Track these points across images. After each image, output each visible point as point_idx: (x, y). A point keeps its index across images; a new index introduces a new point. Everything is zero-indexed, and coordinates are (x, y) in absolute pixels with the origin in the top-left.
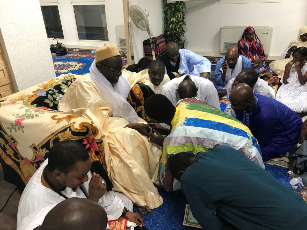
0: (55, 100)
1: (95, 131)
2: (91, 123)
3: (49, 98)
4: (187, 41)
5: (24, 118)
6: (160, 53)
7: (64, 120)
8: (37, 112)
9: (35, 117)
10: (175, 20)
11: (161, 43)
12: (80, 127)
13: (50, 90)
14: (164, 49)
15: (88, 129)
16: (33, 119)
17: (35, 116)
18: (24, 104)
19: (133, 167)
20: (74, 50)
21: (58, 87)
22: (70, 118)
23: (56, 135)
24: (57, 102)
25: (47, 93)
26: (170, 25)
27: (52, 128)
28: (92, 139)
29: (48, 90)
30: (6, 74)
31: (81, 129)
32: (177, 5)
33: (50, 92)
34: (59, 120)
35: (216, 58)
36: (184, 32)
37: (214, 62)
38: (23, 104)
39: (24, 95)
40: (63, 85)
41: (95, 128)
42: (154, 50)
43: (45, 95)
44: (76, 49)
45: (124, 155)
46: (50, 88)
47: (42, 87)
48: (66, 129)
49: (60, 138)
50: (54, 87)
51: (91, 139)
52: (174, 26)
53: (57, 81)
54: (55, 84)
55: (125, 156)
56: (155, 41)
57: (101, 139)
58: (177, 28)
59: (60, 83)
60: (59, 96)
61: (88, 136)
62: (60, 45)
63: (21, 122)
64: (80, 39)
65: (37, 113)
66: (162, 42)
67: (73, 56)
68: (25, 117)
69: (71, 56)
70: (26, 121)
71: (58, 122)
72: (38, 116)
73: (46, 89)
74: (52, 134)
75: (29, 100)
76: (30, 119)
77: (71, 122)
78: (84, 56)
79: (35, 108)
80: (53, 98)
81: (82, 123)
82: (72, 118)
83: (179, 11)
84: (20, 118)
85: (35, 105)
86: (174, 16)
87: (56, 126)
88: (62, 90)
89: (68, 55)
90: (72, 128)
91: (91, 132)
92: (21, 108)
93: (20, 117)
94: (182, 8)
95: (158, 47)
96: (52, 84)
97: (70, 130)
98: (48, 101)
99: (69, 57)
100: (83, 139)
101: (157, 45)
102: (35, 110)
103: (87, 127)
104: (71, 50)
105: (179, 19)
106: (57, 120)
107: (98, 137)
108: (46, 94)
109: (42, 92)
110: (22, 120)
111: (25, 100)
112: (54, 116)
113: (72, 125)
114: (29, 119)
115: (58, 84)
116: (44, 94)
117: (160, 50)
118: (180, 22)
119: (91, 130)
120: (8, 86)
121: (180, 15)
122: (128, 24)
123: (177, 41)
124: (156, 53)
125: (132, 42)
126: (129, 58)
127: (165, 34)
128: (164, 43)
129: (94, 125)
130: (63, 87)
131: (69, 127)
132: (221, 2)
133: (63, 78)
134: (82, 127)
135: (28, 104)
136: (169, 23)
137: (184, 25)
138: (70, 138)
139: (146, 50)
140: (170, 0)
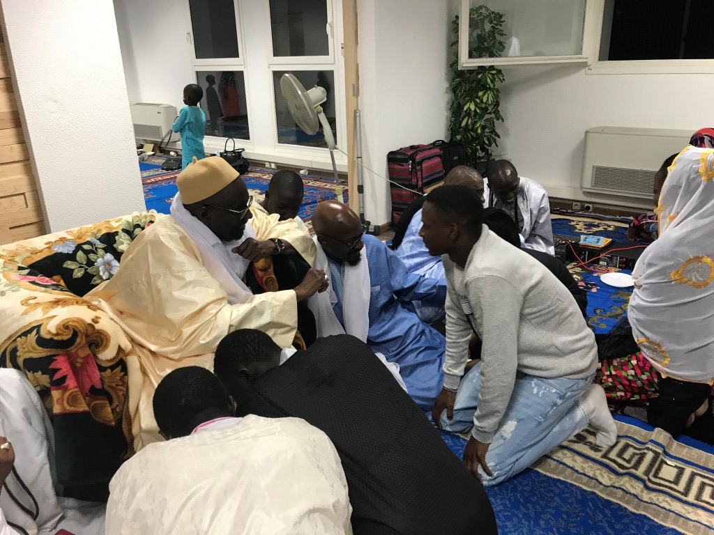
0: (90, 263)
1: (98, 341)
2: (90, 322)
3: (77, 259)
6: (424, 181)
7: (40, 309)
10: (473, 107)
11: (429, 158)
12: (57, 328)
13: (88, 243)
14: (436, 173)
15: (75, 334)
20: (267, 166)
21: (109, 240)
22: (55, 306)
23: (14, 341)
24: (94, 270)
25: (79, 247)
26: (463, 120)
27: (12, 324)
28: (83, 358)
29: (83, 241)
30: (31, 204)
31: (57, 334)
32: (480, 73)
33: (86, 247)
34: (31, 308)
35: (574, 203)
36: (499, 137)
39: (25, 248)
40: (122, 234)
43: (71, 252)
44: (270, 162)
46: (89, 239)
47: (73, 235)
48: (30, 331)
49: (18, 348)
50: (99, 237)
51: (80, 357)
52: (472, 122)
53: (115, 225)
54: (104, 232)
56: (412, 155)
57: (114, 358)
58: (478, 128)
59: (120, 230)
60: (103, 257)
61: (73, 349)
62: (239, 152)
64: (280, 141)
67: (260, 178)
69: (253, 178)
72: (4, 295)
73: (79, 238)
74: (9, 338)
75: (28, 259)
77: (47, 316)
80: (88, 260)
82: (59, 305)
83: (485, 88)
85: (27, 271)
86: (470, 101)
87: (20, 320)
88: (115, 245)
89: (251, 175)
90: (42, 329)
94: (491, 81)
95: (418, 168)
96: (97, 230)
97: (38, 332)
98: (72, 264)
99: (251, 179)
100: (56, 355)
101: (416, 164)
102: (9, 282)
103: (74, 330)
104: (260, 164)
105: (483, 106)
106: (28, 307)
107: (108, 354)
108: (72, 249)
109: (66, 245)
112: (30, 298)
113: (45, 322)
115: (114, 231)
116: (68, 250)
117: (424, 176)
118: (490, 113)
119: (84, 338)
120: (32, 229)
121: (488, 98)
122: (355, 112)
123: (483, 157)
124: (414, 181)
125: (361, 154)
126: (352, 189)
127: (451, 140)
128: (438, 160)
129: (97, 326)
130: (121, 237)
131: (39, 327)
132: (590, 69)
133: (131, 221)
134: (62, 327)
135: (11, 267)
136: (462, 116)
137: (498, 120)
138: (32, 350)
139: (392, 174)
140: (463, 63)
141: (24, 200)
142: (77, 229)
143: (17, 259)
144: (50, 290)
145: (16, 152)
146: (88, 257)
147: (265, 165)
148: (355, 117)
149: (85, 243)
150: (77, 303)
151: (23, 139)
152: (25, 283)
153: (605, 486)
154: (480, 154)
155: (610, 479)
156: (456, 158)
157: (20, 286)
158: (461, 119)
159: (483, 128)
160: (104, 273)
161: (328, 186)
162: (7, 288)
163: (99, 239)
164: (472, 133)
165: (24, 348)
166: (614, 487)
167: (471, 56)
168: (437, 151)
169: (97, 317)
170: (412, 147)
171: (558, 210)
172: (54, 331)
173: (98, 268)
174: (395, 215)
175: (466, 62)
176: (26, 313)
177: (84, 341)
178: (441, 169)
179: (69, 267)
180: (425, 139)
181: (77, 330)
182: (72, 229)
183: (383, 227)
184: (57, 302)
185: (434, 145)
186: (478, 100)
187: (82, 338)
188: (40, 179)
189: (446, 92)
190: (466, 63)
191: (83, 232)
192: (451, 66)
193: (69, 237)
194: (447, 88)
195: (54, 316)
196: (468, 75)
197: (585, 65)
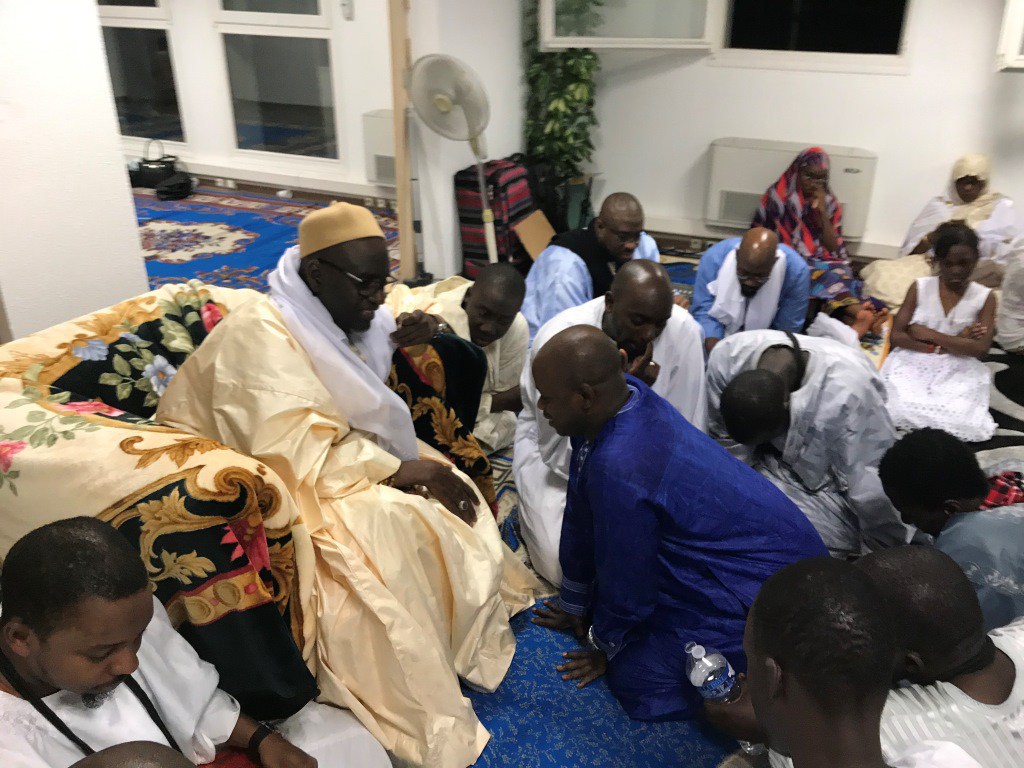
0: (137, 374)
1: (267, 500)
2: (256, 473)
3: (117, 368)
4: (600, 177)
5: (22, 443)
6: (512, 213)
7: (165, 458)
8: (72, 422)
9: (61, 440)
10: (562, 106)
11: (514, 181)
12: (216, 485)
13: (122, 341)
14: (523, 203)
15: (244, 492)
16: (54, 446)
17: (60, 436)
18: (25, 393)
19: (392, 624)
20: (219, 184)
21: (151, 331)
22: (187, 451)
23: (130, 508)
24: (144, 384)
25: (112, 350)
26: (545, 124)
27: (119, 482)
28: (254, 528)
29: (115, 339)
31: (220, 493)
32: (569, 58)
33: (122, 347)
34: (149, 455)
35: (693, 240)
36: (593, 149)
37: (688, 251)
38: (23, 391)
39: (25, 355)
40: (168, 323)
41: (269, 489)
42: (492, 205)
43: (104, 359)
44: (225, 179)
45: (364, 581)
46: (122, 334)
47: (91, 329)
48: (167, 490)
49: (143, 519)
50: (136, 329)
51: (251, 528)
52: (560, 128)
53: (150, 308)
54: (141, 320)
55: (366, 585)
56: (493, 175)
57: (287, 526)
58: (568, 136)
59: (160, 315)
60: (152, 363)
61: (241, 516)
62: (169, 162)
63: (9, 455)
64: (241, 145)
65: (69, 427)
66: (518, 179)
67: (216, 204)
68: (26, 439)
69: (207, 205)
70: (27, 455)
71: (142, 463)
72: (73, 437)
73: (106, 334)
74: (116, 505)
75: (44, 376)
76: (44, 447)
77: (185, 466)
78: (252, 205)
79: (64, 409)
80: (133, 368)
81: (224, 470)
82: (192, 450)
83: (576, 78)
84: (7, 442)
85: (66, 395)
86: (559, 96)
87: (133, 477)
88: (163, 342)
89: (199, 199)
90: (189, 487)
91: (256, 503)
92: (14, 404)
93: (9, 437)
94: (588, 70)
96: (131, 319)
97: (183, 492)
98: (111, 378)
99: (202, 206)
100: (225, 525)
101: (499, 190)
102: (61, 417)
103: (242, 486)
104: (208, 182)
105: (575, 105)
106: (139, 457)
108: (105, 353)
109: (92, 348)
110: (14, 448)
111: (28, 376)
112: (132, 441)
113: (189, 477)
114: (39, 445)
115: (153, 318)
116: (100, 356)
117: (509, 207)
118: (582, 115)
119: (254, 496)
121: (581, 93)
122: (407, 112)
124: (497, 215)
125: (417, 175)
126: (404, 226)
127: (530, 152)
128: (524, 183)
129: (265, 479)
130: (168, 329)
131: (180, 483)
132: (713, 59)
134: (224, 483)
137: (592, 124)
138: (178, 520)
139: (462, 204)
140: (544, 43)
146: (130, 364)
147: (215, 182)
148: (406, 119)
149: (118, 342)
156: (542, 180)
158: (542, 123)
159: (576, 136)
160: (158, 388)
163: (136, 334)
164: (560, 144)
165: (158, 519)
167: (558, 33)
171: (672, 250)
172: (212, 489)
173: (148, 379)
174: (466, 263)
175: (551, 40)
178: (527, 195)
179: (108, 382)
181: (244, 485)
185: (513, 159)
186: (568, 97)
189: (520, 84)
190: (554, 43)
191: (104, 322)
192: (528, 44)
194: (522, 77)
196: (552, 60)
197: (705, 53)
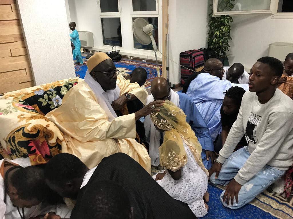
0: (50, 99)
2: (46, 126)
3: (44, 97)
4: (233, 55)
6: (196, 65)
7: (25, 120)
10: (218, 33)
11: (198, 56)
13: (49, 91)
14: (201, 62)
18: (12, 101)
20: (129, 58)
21: (58, 90)
23: (14, 133)
24: (51, 102)
25: (45, 92)
26: (214, 39)
28: (42, 142)
30: (28, 73)
32: (222, 18)
33: (48, 92)
36: (229, 47)
39: (23, 92)
41: (49, 131)
44: (130, 56)
46: (50, 89)
48: (20, 130)
51: (40, 142)
52: (217, 40)
53: (61, 83)
54: (56, 86)
56: (191, 54)
57: (56, 143)
58: (220, 43)
59: (63, 85)
60: (55, 97)
61: (38, 138)
62: (117, 52)
64: (135, 47)
66: (200, 55)
67: (126, 63)
68: (3, 112)
69: (123, 63)
70: (2, 116)
72: (11, 113)
73: (46, 89)
75: (24, 97)
78: (135, 63)
83: (224, 25)
85: (23, 103)
86: (217, 31)
88: (60, 92)
89: (122, 62)
92: (8, 103)
94: (227, 22)
95: (193, 60)
99: (122, 63)
100: (31, 141)
101: (192, 58)
104: (126, 57)
105: (223, 33)
106: (20, 119)
108: (43, 93)
109: (40, 92)
112: (21, 115)
113: (27, 126)
114: (5, 114)
115: (61, 86)
116: (41, 94)
117: (195, 63)
118: (226, 36)
119: (42, 133)
120: (29, 84)
121: (225, 29)
122: (166, 35)
123: (222, 55)
124: (191, 66)
125: (168, 54)
126: (164, 68)
127: (208, 48)
128: (202, 56)
129: (48, 128)
130: (63, 89)
131: (24, 127)
132: (273, 16)
133: (68, 81)
134: (33, 128)
135: (16, 101)
136: (213, 37)
137: (229, 39)
138: (20, 138)
139: (182, 62)
140: (215, 14)
141: (25, 72)
142: (45, 84)
143: (19, 97)
144: (30, 111)
145: (22, 52)
146: (49, 97)
147: (128, 57)
148: (166, 37)
149: (48, 91)
150: (41, 118)
151: (25, 46)
152: (21, 108)
153: (274, 209)
154: (221, 54)
155: (277, 205)
156: (210, 56)
157: (18, 109)
158: (213, 39)
159: (223, 42)
160: (55, 104)
161: (154, 67)
162: (13, 110)
163: (54, 89)
164: (218, 45)
165: (17, 137)
166: (279, 210)
167: (218, 11)
168: (202, 52)
169: (48, 125)
170: (191, 51)
172: (30, 130)
173: (53, 101)
174: (182, 80)
176: (19, 122)
177: (42, 135)
178: (203, 60)
179: (41, 101)
180: (197, 47)
181: (40, 130)
182: (43, 85)
183: (177, 85)
184: (32, 117)
185: (201, 50)
186: (221, 30)
187: (41, 134)
188: (32, 63)
189: (207, 27)
191: (47, 86)
192: (209, 15)
193: (42, 88)
194: (207, 25)
195: (30, 124)
196: (217, 19)
197: (271, 14)
